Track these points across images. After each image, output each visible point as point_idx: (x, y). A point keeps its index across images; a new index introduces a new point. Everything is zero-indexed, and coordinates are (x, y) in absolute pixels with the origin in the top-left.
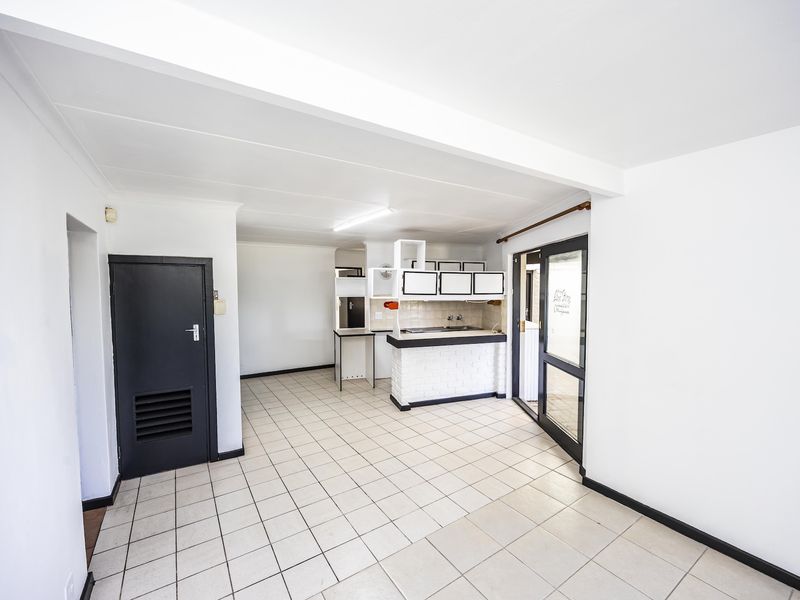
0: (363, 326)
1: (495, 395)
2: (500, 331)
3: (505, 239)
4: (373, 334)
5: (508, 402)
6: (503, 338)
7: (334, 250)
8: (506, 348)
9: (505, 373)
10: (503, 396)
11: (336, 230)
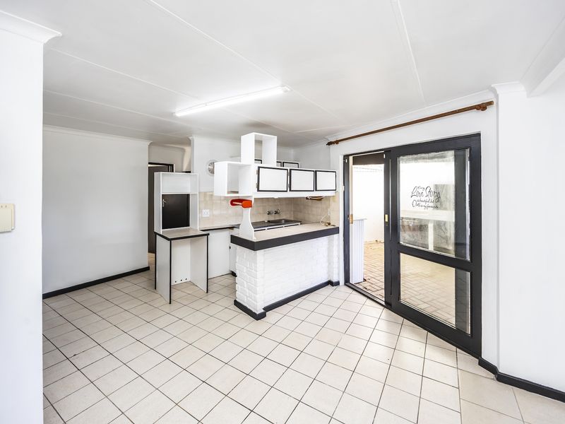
0: (188, 225)
1: (330, 283)
2: (329, 224)
3: (337, 142)
4: (205, 234)
5: (342, 288)
6: (336, 231)
7: (148, 143)
8: (338, 239)
9: (339, 262)
10: (338, 284)
11: (178, 115)
